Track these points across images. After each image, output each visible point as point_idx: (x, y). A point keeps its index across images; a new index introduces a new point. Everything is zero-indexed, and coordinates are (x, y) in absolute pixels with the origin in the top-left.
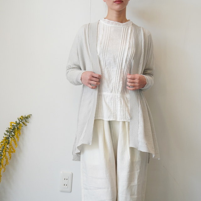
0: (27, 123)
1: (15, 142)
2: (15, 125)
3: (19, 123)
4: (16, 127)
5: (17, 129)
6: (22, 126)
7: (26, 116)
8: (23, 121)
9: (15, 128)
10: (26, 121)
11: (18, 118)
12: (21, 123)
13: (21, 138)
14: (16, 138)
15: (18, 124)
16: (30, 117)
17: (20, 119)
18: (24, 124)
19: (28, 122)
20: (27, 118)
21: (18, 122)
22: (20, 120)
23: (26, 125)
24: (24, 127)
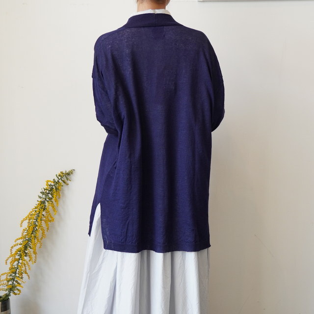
0: (68, 182)
1: (53, 207)
2: (53, 184)
3: (58, 181)
4: (54, 187)
5: (56, 189)
6: (62, 186)
7: (67, 172)
8: (63, 179)
9: (52, 188)
10: (67, 179)
11: (56, 175)
12: (60, 181)
13: (61, 202)
14: (54, 202)
15: (56, 183)
16: (72, 173)
17: (60, 175)
18: (64, 182)
19: (70, 180)
20: (68, 174)
21: (56, 180)
22: (60, 178)
23: (67, 184)
24: (65, 188)
